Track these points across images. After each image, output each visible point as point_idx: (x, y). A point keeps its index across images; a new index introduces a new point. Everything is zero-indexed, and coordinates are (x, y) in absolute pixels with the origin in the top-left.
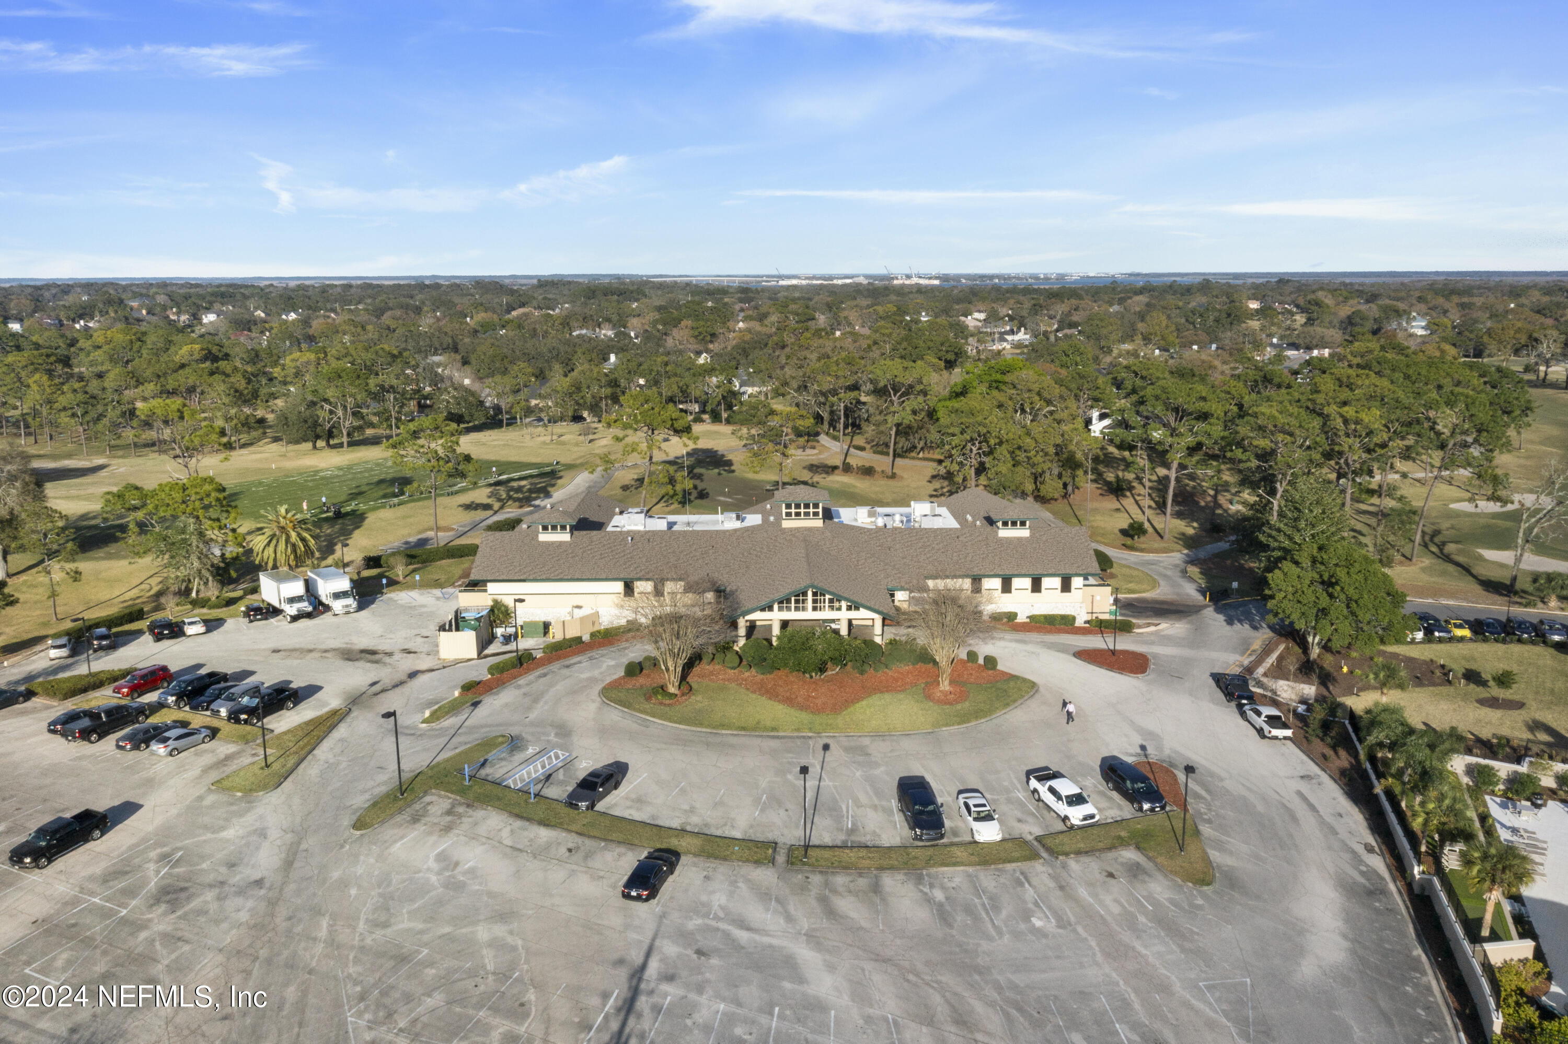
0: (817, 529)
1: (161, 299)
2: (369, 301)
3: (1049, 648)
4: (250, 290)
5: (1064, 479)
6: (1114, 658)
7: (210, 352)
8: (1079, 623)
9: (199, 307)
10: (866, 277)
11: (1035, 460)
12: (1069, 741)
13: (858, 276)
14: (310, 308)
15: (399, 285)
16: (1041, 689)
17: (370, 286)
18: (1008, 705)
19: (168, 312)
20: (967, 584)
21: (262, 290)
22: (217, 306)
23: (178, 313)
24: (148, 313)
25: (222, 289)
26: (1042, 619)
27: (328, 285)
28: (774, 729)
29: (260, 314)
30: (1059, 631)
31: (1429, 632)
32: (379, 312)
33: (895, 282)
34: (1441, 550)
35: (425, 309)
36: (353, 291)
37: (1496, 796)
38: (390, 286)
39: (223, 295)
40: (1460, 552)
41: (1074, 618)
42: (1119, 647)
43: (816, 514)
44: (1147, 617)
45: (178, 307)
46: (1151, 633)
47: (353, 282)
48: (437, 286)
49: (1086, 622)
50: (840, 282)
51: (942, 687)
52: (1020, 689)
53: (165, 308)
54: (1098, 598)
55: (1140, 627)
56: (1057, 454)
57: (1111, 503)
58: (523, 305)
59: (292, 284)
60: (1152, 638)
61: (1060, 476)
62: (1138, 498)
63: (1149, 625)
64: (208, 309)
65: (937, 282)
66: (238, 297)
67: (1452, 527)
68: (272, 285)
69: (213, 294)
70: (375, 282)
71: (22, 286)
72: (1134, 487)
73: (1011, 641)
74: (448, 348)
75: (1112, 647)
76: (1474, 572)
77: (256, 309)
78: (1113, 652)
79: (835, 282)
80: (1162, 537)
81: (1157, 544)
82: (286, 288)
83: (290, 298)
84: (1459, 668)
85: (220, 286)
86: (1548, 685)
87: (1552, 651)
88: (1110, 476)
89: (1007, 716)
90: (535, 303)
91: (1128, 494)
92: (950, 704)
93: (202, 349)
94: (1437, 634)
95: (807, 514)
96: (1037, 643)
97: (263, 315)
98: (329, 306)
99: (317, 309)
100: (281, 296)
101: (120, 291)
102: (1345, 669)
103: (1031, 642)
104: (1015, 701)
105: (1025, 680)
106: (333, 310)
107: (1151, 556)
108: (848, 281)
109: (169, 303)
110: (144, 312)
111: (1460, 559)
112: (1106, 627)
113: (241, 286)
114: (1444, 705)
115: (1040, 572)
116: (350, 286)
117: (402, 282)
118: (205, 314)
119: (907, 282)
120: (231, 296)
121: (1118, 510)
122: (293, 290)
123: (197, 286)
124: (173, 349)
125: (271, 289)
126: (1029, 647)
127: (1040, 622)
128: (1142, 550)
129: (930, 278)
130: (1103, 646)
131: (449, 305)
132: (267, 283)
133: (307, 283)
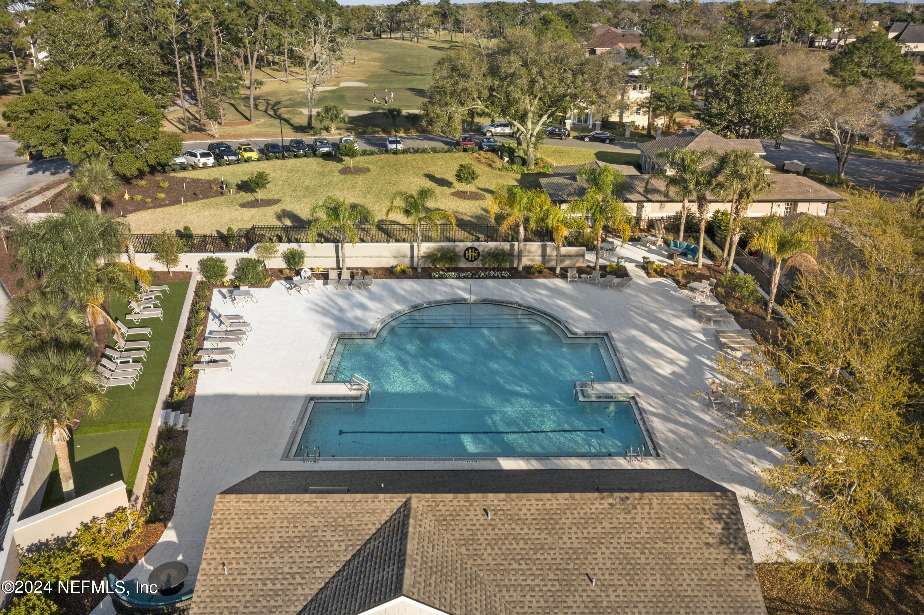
31: (219, 158)
34: (275, 112)
37: (225, 287)
40: (287, 112)
67: (290, 99)
76: (292, 122)
84: (235, 181)
86: (307, 183)
87: (320, 160)
94: (226, 158)
102: (127, 197)
111: (286, 116)
114: (207, 213)
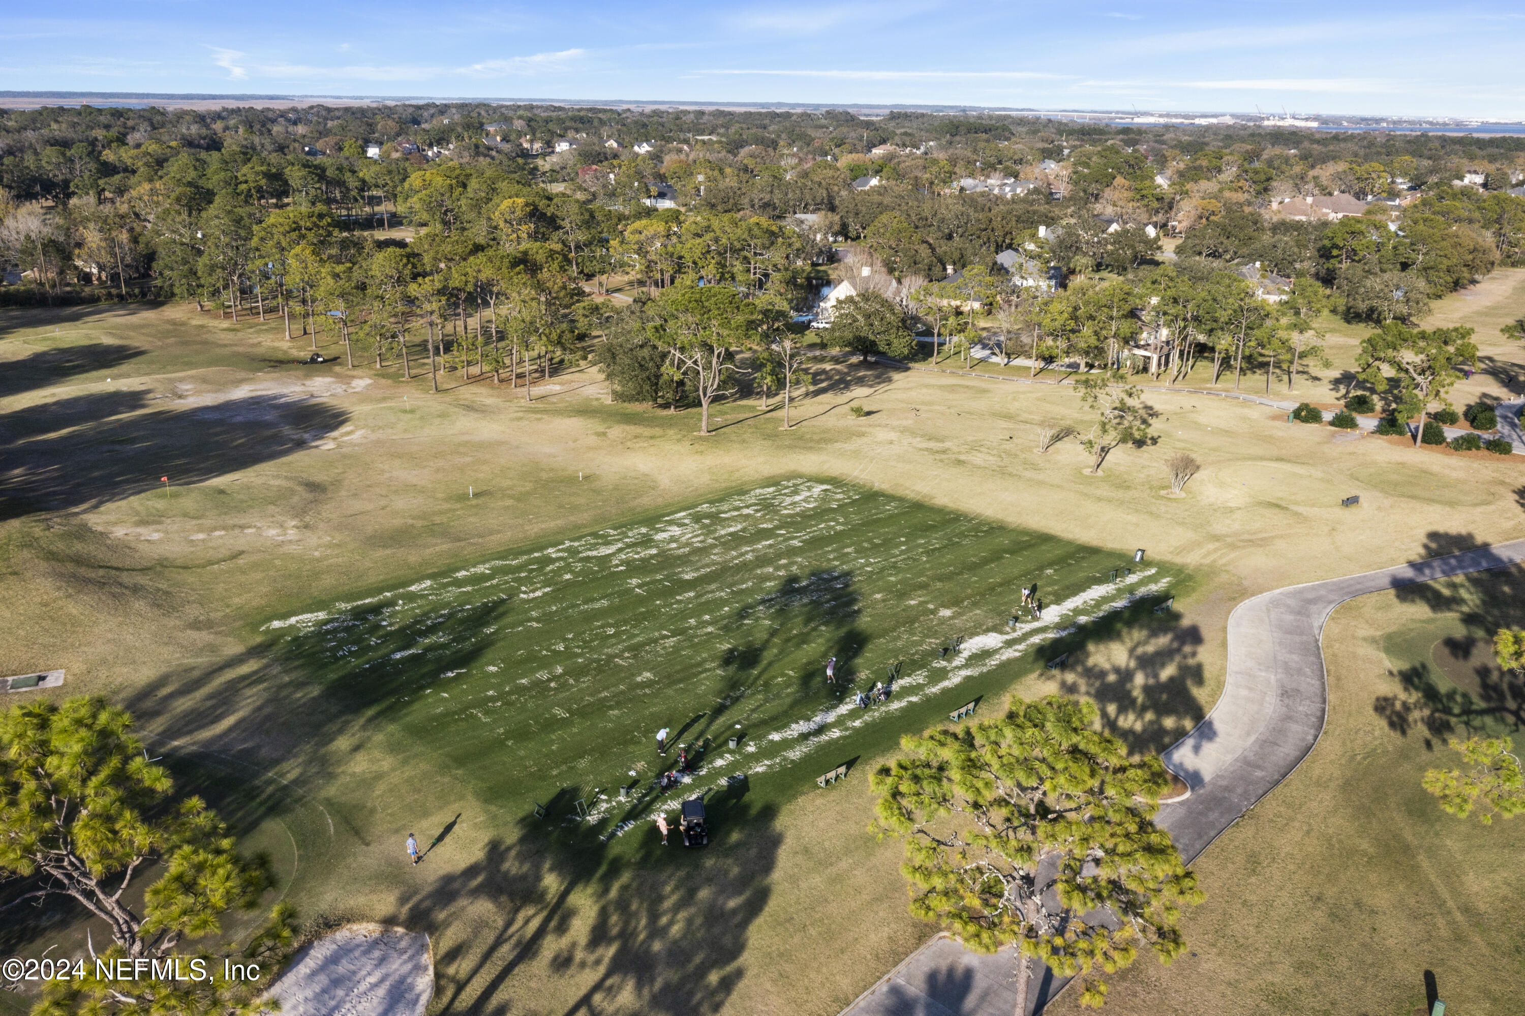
1: (519, 124)
2: (722, 131)
4: (609, 114)
7: (536, 208)
9: (552, 133)
10: (1233, 116)
13: (1223, 115)
14: (663, 138)
15: (751, 113)
17: (721, 113)
19: (522, 140)
21: (619, 114)
22: (571, 134)
23: (532, 142)
24: (503, 140)
25: (582, 114)
27: (683, 112)
29: (612, 144)
32: (734, 146)
33: (1266, 123)
35: (782, 143)
36: (706, 118)
38: (741, 114)
39: (582, 120)
45: (534, 134)
47: (704, 108)
48: (788, 115)
50: (1203, 122)
53: (520, 134)
58: (883, 141)
59: (648, 109)
64: (562, 137)
65: (1315, 124)
66: (596, 123)
68: (629, 110)
69: (573, 119)
70: (727, 109)
71: (405, 105)
74: (822, 203)
77: (610, 137)
79: (1197, 121)
82: (642, 114)
83: (645, 125)
85: (580, 110)
90: (897, 139)
93: (527, 205)
97: (615, 145)
98: (682, 136)
99: (669, 140)
100: (636, 122)
101: (491, 112)
106: (686, 141)
108: (1214, 121)
109: (526, 129)
110: (498, 139)
113: (600, 111)
116: (702, 113)
117: (753, 110)
118: (559, 142)
119: (1281, 123)
120: (590, 121)
122: (649, 116)
123: (560, 109)
124: (496, 200)
125: (628, 114)
129: (1307, 119)
131: (808, 141)
132: (625, 107)
133: (663, 108)
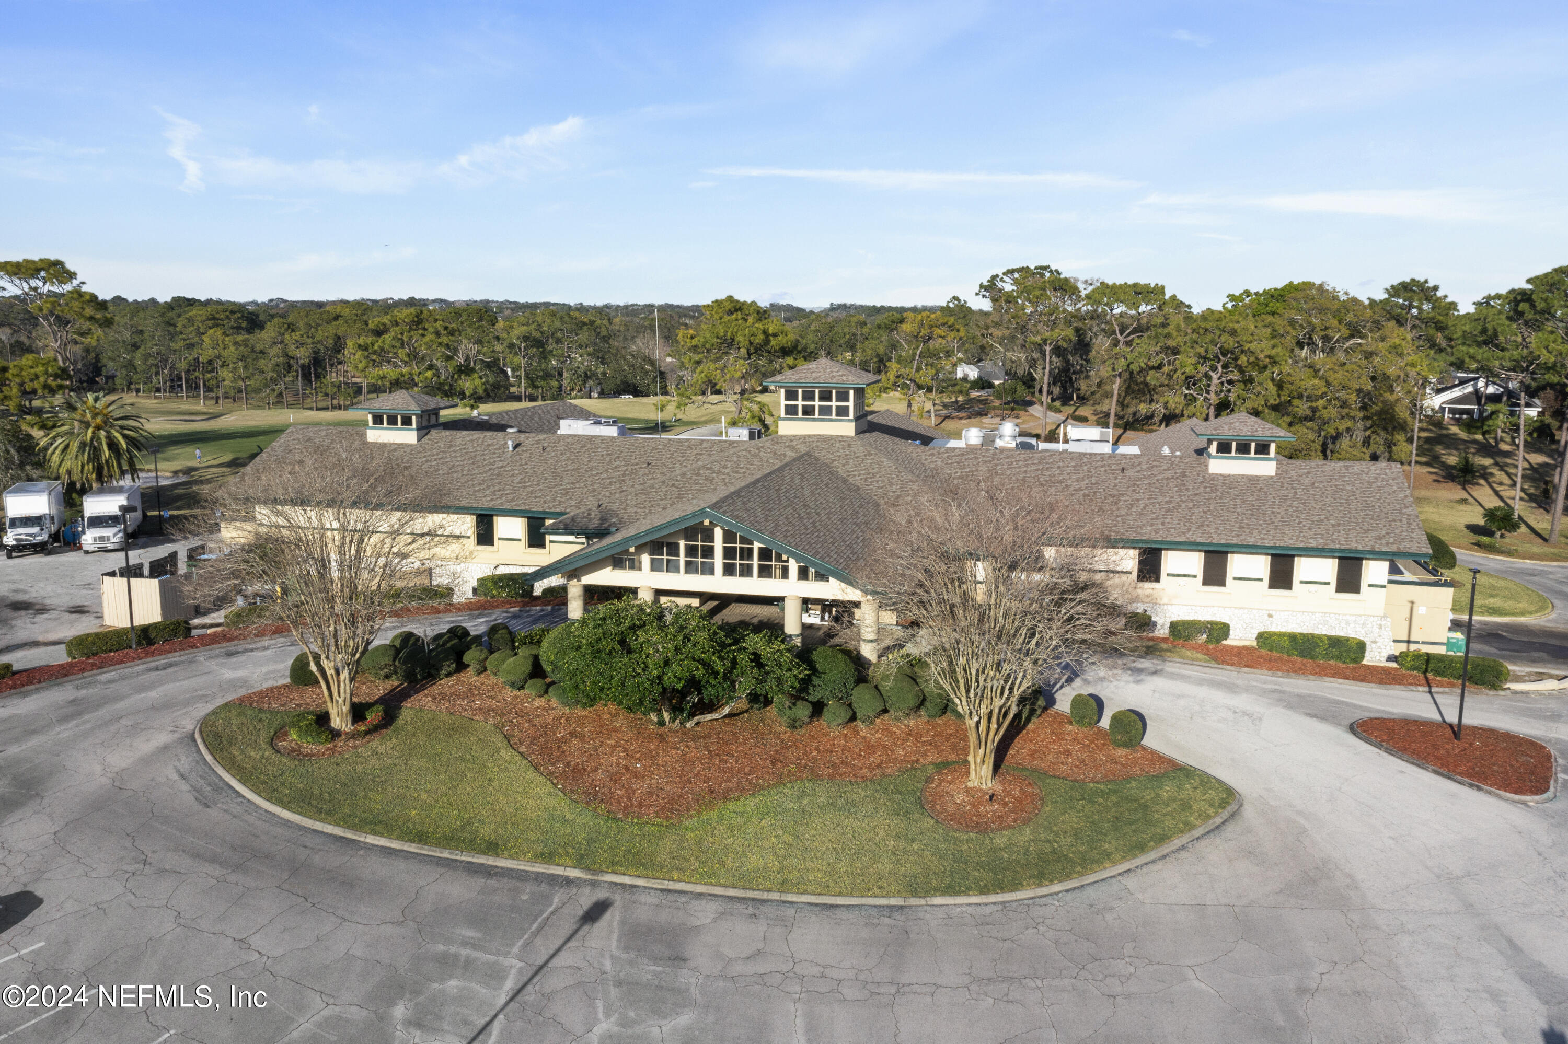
0: (841, 439)
3: (1289, 706)
5: (1373, 447)
6: (1456, 747)
8: (1375, 656)
11: (1325, 414)
12: (1302, 991)
16: (1248, 811)
18: (1141, 848)
20: (1129, 560)
26: (1286, 643)
28: (492, 848)
30: (1323, 672)
41: (1361, 647)
42: (1472, 719)
43: (843, 412)
44: (1534, 661)
46: (1550, 695)
49: (1391, 658)
51: (973, 781)
52: (1186, 806)
54: (1420, 610)
55: (1518, 679)
56: (1364, 407)
57: (1454, 492)
60: (1553, 705)
61: (1367, 442)
62: (1498, 488)
63: (1540, 677)
72: (1492, 474)
73: (1200, 682)
75: (1452, 718)
78: (1457, 731)
80: (1545, 540)
81: (1537, 547)
88: (1452, 459)
89: (1131, 882)
91: (1482, 482)
92: (981, 828)
95: (825, 411)
96: (1264, 693)
103: (1248, 689)
104: (1162, 839)
105: (1206, 781)
107: (1529, 563)
112: (1437, 672)
115: (1290, 543)
121: (1464, 501)
126: (1242, 701)
127: (1281, 649)
128: (1509, 553)
130: (1428, 712)
